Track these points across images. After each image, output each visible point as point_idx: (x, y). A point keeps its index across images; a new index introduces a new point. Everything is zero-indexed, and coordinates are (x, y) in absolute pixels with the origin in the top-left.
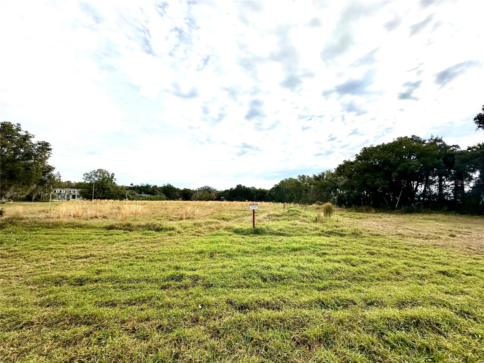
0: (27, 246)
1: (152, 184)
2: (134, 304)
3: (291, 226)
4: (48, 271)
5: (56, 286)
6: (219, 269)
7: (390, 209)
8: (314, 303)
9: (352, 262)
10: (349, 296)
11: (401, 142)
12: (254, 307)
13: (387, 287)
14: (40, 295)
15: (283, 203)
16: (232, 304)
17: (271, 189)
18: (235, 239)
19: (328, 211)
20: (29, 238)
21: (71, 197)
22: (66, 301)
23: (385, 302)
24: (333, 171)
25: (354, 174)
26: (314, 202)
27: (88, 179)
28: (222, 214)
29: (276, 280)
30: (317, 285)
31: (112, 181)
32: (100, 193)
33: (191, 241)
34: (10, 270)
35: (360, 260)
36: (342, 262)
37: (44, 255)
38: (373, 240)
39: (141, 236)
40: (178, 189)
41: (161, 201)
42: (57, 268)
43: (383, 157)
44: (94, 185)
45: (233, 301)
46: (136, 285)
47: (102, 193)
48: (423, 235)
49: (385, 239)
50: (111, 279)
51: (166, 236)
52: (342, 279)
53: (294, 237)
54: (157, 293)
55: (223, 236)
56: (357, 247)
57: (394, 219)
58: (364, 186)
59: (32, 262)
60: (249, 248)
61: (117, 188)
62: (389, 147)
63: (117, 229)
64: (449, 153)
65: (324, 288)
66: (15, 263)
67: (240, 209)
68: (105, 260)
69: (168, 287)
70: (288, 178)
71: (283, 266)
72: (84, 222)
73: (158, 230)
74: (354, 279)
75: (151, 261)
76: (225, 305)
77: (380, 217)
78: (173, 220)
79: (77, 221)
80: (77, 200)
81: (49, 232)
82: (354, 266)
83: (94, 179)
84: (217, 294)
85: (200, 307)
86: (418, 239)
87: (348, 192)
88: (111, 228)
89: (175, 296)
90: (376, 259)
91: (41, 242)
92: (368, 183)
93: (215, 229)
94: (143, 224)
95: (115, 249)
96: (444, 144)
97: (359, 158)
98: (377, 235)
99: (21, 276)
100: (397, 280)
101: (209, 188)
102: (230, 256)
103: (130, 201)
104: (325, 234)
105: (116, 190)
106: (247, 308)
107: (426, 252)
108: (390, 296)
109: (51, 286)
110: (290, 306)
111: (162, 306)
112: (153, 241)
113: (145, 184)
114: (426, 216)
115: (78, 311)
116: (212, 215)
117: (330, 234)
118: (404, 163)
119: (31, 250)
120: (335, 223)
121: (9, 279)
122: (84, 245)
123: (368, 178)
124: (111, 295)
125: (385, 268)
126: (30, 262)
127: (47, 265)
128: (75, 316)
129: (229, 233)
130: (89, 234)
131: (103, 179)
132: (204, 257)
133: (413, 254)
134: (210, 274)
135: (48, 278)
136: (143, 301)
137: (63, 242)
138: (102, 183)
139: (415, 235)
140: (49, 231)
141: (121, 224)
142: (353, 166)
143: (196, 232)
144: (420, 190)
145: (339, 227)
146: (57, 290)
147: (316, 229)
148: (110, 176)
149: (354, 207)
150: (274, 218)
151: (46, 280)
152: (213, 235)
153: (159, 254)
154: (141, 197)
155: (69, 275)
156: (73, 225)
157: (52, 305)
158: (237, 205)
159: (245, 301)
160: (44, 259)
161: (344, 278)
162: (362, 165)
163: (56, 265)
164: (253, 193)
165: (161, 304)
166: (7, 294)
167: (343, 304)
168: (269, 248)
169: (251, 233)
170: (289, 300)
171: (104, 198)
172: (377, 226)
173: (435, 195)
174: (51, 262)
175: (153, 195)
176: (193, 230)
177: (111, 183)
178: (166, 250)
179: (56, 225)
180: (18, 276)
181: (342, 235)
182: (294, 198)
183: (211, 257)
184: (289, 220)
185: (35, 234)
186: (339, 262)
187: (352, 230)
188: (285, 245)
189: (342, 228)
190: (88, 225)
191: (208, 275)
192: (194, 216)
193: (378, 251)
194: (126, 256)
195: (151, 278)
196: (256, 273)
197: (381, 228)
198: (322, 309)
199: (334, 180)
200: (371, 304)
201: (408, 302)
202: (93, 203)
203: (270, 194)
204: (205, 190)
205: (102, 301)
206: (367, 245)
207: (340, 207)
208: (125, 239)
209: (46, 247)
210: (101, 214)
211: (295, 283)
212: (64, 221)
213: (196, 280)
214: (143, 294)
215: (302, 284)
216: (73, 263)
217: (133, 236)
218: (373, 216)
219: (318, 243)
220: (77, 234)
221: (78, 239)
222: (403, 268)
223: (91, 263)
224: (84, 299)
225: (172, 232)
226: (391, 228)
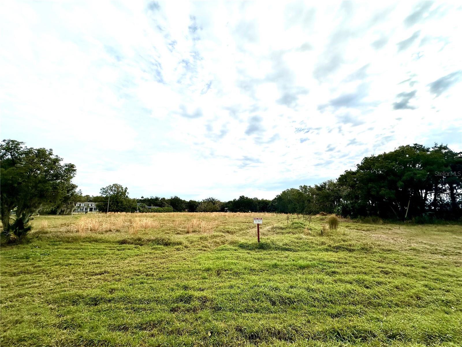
0: (49, 262)
1: (160, 196)
2: (145, 329)
3: (296, 241)
4: (66, 289)
5: (73, 305)
6: (227, 290)
7: (399, 220)
8: (329, 333)
9: (365, 283)
10: (368, 326)
11: (403, 151)
12: (265, 336)
13: (408, 315)
14: (58, 315)
15: (287, 213)
16: (241, 332)
17: (273, 199)
18: (241, 254)
19: (334, 224)
20: (52, 253)
21: (89, 210)
22: (82, 323)
23: (409, 335)
24: (335, 181)
25: (357, 184)
26: (318, 213)
27: (104, 193)
28: (227, 227)
29: (286, 303)
30: (329, 310)
31: (125, 194)
32: (114, 206)
33: (197, 257)
34: (33, 287)
35: (374, 281)
36: (355, 283)
37: (63, 272)
38: (385, 256)
39: (151, 251)
40: (184, 201)
41: (169, 213)
42: (74, 285)
43: (386, 166)
44: (109, 198)
45: (243, 329)
46: (147, 307)
47: (115, 206)
48: (440, 250)
49: (398, 255)
50: (123, 299)
51: (174, 251)
52: (356, 304)
53: (300, 253)
54: (167, 316)
55: (229, 252)
56: (369, 264)
57: (405, 231)
58: (368, 195)
59: (53, 278)
60: (255, 265)
61: (129, 201)
62: (391, 157)
63: (129, 244)
64: (457, 160)
65: (338, 314)
66: (38, 279)
67: (244, 222)
68: (117, 277)
69: (177, 310)
70: (290, 189)
71: (292, 287)
72: (99, 236)
73: (167, 244)
74: (370, 303)
75: (160, 279)
76: (234, 333)
77: (390, 229)
78: (180, 234)
79: (94, 235)
80: (94, 213)
81: (69, 247)
82: (367, 288)
83: (109, 193)
84: (225, 320)
85: (210, 334)
86: (435, 255)
87: (352, 202)
88: (123, 242)
89: (184, 320)
90: (391, 280)
91: (62, 257)
92: (373, 193)
93: (220, 243)
94: (152, 238)
95: (127, 265)
96: (450, 152)
97: (360, 167)
98: (389, 251)
99: (43, 294)
100: (419, 306)
101: (213, 200)
102: (237, 274)
103: (141, 214)
104: (332, 249)
105: (128, 203)
106: (257, 337)
107: (447, 272)
108: (414, 327)
109: (69, 305)
110: (302, 336)
111: (172, 332)
112: (161, 257)
113: (154, 197)
114: (440, 227)
115: (92, 335)
116: (217, 227)
117: (337, 249)
118: (409, 172)
119: (52, 266)
120: (342, 237)
121: (32, 296)
122: (99, 260)
123: (372, 187)
124: (123, 318)
125: (403, 290)
126: (51, 278)
127: (66, 282)
128: (90, 341)
129: (234, 248)
130: (104, 249)
131: (118, 193)
132: (210, 275)
133: (433, 274)
134: (218, 295)
135: (66, 296)
136: (154, 325)
137: (81, 258)
138: (116, 196)
139: (431, 250)
140: (69, 245)
141: (132, 238)
142: (356, 176)
143: (203, 246)
144: (430, 199)
145: (347, 241)
146: (74, 310)
147: (323, 243)
148: (124, 190)
149: (360, 218)
150: (278, 231)
151: (64, 299)
152: (219, 250)
153: (168, 271)
154: (150, 209)
155: (85, 294)
156: (90, 239)
157: (69, 327)
158: (241, 216)
159: (256, 329)
160: (64, 276)
161: (359, 302)
162: (364, 175)
163: (74, 281)
164: (256, 204)
165: (170, 329)
166: (30, 314)
167: (361, 337)
168: (275, 266)
169: (257, 248)
170: (301, 329)
171: (117, 211)
172: (388, 239)
173: (447, 204)
174: (69, 278)
175: (161, 207)
176: (200, 245)
177: (124, 197)
178: (174, 266)
179: (75, 240)
180: (40, 294)
181: (351, 251)
182: (297, 208)
183: (218, 274)
184: (294, 234)
185: (57, 249)
186: (351, 283)
187: (361, 245)
188: (292, 262)
189: (350, 243)
190: (103, 239)
191: (216, 297)
192: (200, 229)
193: (392, 269)
194: (137, 273)
195: (161, 298)
196: (264, 294)
197: (392, 241)
198: (338, 341)
199: (336, 190)
200: (393, 337)
201: (436, 336)
202: (108, 215)
203: (272, 205)
204: (210, 202)
205: (114, 325)
206: (380, 262)
207: (345, 217)
208: (136, 254)
209: (66, 262)
210: (114, 227)
211: (306, 307)
212: (82, 235)
213: (204, 302)
214: (153, 318)
215: (313, 309)
216: (89, 279)
217: (143, 251)
218: (382, 228)
219: (326, 259)
220: (93, 249)
221: (94, 254)
222: (424, 291)
223: (105, 280)
224: (98, 321)
225: (180, 246)
226: (403, 241)
